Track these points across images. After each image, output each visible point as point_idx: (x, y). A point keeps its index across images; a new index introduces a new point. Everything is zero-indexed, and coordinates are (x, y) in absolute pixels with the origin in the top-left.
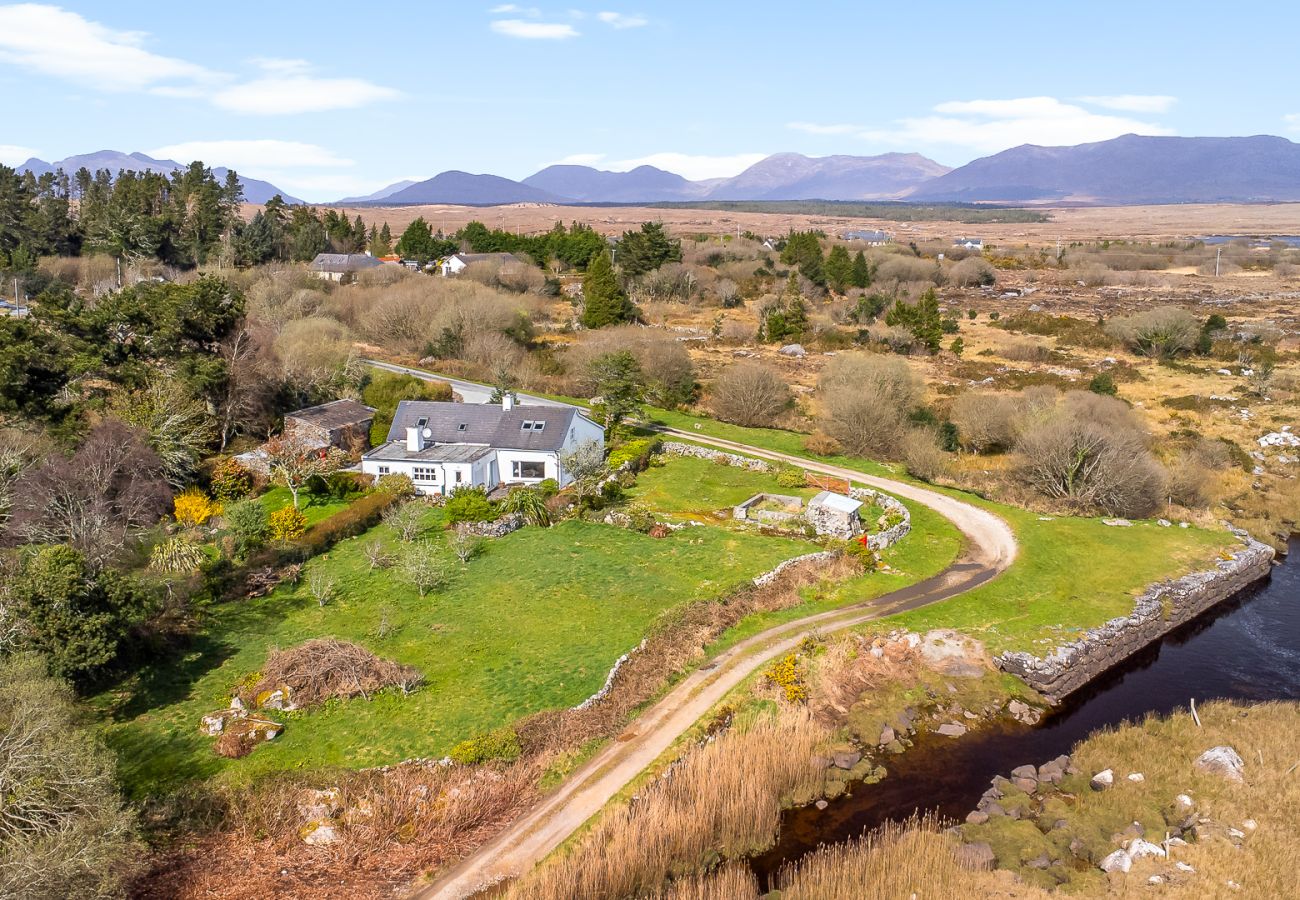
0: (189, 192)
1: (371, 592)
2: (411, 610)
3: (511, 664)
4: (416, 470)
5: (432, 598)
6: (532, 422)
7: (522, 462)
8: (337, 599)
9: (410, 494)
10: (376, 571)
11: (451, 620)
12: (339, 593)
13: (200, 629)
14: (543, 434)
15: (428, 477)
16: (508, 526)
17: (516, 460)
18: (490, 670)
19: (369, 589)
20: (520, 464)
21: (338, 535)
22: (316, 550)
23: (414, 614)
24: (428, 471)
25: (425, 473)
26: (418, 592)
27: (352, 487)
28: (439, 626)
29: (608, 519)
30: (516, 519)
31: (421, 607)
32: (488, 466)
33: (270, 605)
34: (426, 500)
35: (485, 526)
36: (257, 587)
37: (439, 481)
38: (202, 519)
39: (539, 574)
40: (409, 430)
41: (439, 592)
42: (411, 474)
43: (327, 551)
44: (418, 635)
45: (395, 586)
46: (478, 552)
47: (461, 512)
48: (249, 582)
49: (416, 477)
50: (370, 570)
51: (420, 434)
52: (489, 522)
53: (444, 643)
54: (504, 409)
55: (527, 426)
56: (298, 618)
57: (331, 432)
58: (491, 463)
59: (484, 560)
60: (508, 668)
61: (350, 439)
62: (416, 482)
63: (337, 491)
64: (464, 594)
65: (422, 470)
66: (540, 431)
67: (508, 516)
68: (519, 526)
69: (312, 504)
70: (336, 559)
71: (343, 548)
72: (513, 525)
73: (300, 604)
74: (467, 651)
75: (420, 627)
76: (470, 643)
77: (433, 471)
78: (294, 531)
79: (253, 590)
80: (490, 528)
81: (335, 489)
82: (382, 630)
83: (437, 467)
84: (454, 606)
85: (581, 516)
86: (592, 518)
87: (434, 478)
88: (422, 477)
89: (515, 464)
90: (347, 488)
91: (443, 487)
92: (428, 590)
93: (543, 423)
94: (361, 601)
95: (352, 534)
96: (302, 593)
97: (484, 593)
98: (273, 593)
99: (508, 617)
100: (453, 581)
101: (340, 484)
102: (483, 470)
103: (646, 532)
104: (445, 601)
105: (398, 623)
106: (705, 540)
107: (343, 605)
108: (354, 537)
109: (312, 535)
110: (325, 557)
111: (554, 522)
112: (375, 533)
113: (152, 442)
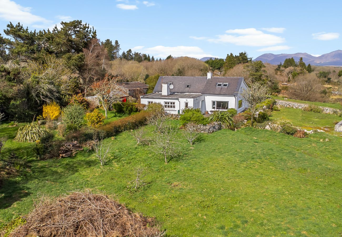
0: (105, 47)
1: (135, 159)
2: (159, 171)
3: (239, 222)
4: (166, 103)
5: (172, 164)
6: (221, 83)
7: (217, 102)
8: (113, 161)
9: (162, 113)
10: (140, 147)
11: (185, 180)
12: (115, 157)
13: (16, 176)
14: (227, 88)
15: (171, 107)
16: (214, 127)
17: (214, 100)
18: (222, 228)
19: (134, 156)
20: (216, 102)
21: (122, 128)
22: (108, 134)
23: (161, 174)
24: (171, 103)
25: (170, 105)
26: (163, 160)
27: (135, 110)
28: (177, 183)
29: (267, 127)
30: (218, 124)
31: (165, 169)
32: (201, 102)
33: (71, 163)
34: (170, 116)
35: (202, 127)
36: (66, 152)
37: (177, 108)
38: (54, 117)
39: (239, 152)
40: (163, 85)
41: (177, 161)
42: (163, 104)
43: (115, 135)
44: (161, 190)
45: (150, 156)
46: (199, 140)
47: (189, 119)
48: (62, 148)
49: (166, 106)
50: (136, 146)
51: (168, 87)
52: (204, 125)
53: (181, 198)
54: (208, 78)
55: (220, 85)
56: (85, 172)
57: (129, 90)
58: (202, 101)
59: (203, 144)
60: (237, 226)
61: (138, 94)
62: (165, 109)
63: (128, 112)
64: (193, 162)
65: (168, 103)
66: (226, 87)
67: (214, 122)
68: (220, 129)
69: (115, 116)
70: (119, 139)
71: (124, 135)
72: (217, 127)
73: (90, 164)
74: (199, 206)
75: (164, 184)
76: (200, 198)
77: (174, 103)
78: (97, 123)
79: (63, 153)
80: (205, 128)
81: (126, 110)
82: (136, 184)
83: (176, 102)
84: (187, 170)
85: (252, 125)
86: (259, 127)
87: (174, 107)
88: (169, 107)
89: (214, 103)
90: (133, 110)
91: (179, 111)
92: (171, 159)
93: (227, 84)
94: (127, 163)
95: (130, 129)
96: (93, 157)
97: (207, 163)
98: (75, 156)
99: (226, 180)
100: (186, 154)
101: (129, 108)
102: (198, 103)
103: (292, 134)
104: (181, 166)
105: (149, 179)
106: (330, 140)
107: (116, 165)
108: (132, 130)
109: (107, 126)
110: (113, 138)
111: (237, 128)
112: (142, 129)
113: (37, 80)
